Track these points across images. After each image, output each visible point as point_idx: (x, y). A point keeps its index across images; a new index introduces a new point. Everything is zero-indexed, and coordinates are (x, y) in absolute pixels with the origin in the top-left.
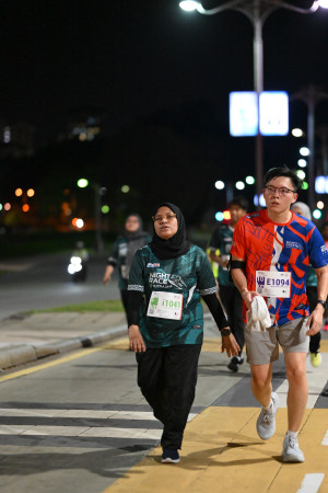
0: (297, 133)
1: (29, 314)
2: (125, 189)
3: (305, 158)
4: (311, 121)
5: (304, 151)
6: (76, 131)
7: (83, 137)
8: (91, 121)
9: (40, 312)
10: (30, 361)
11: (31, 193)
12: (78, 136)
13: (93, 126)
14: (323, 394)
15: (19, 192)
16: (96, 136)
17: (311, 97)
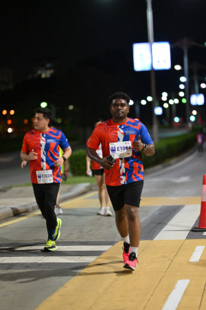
0: (178, 67)
1: (10, 188)
2: (71, 107)
3: (183, 83)
4: (186, 60)
5: (183, 79)
6: (39, 72)
7: (43, 76)
8: (48, 65)
9: (17, 186)
10: (10, 217)
11: (12, 112)
12: (40, 75)
13: (50, 69)
14: (192, 230)
15: (5, 112)
16: (52, 75)
17: (185, 44)
